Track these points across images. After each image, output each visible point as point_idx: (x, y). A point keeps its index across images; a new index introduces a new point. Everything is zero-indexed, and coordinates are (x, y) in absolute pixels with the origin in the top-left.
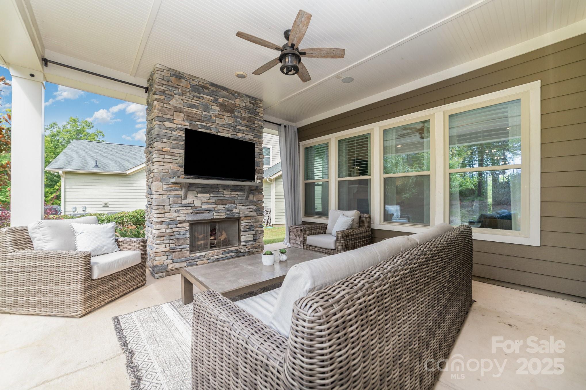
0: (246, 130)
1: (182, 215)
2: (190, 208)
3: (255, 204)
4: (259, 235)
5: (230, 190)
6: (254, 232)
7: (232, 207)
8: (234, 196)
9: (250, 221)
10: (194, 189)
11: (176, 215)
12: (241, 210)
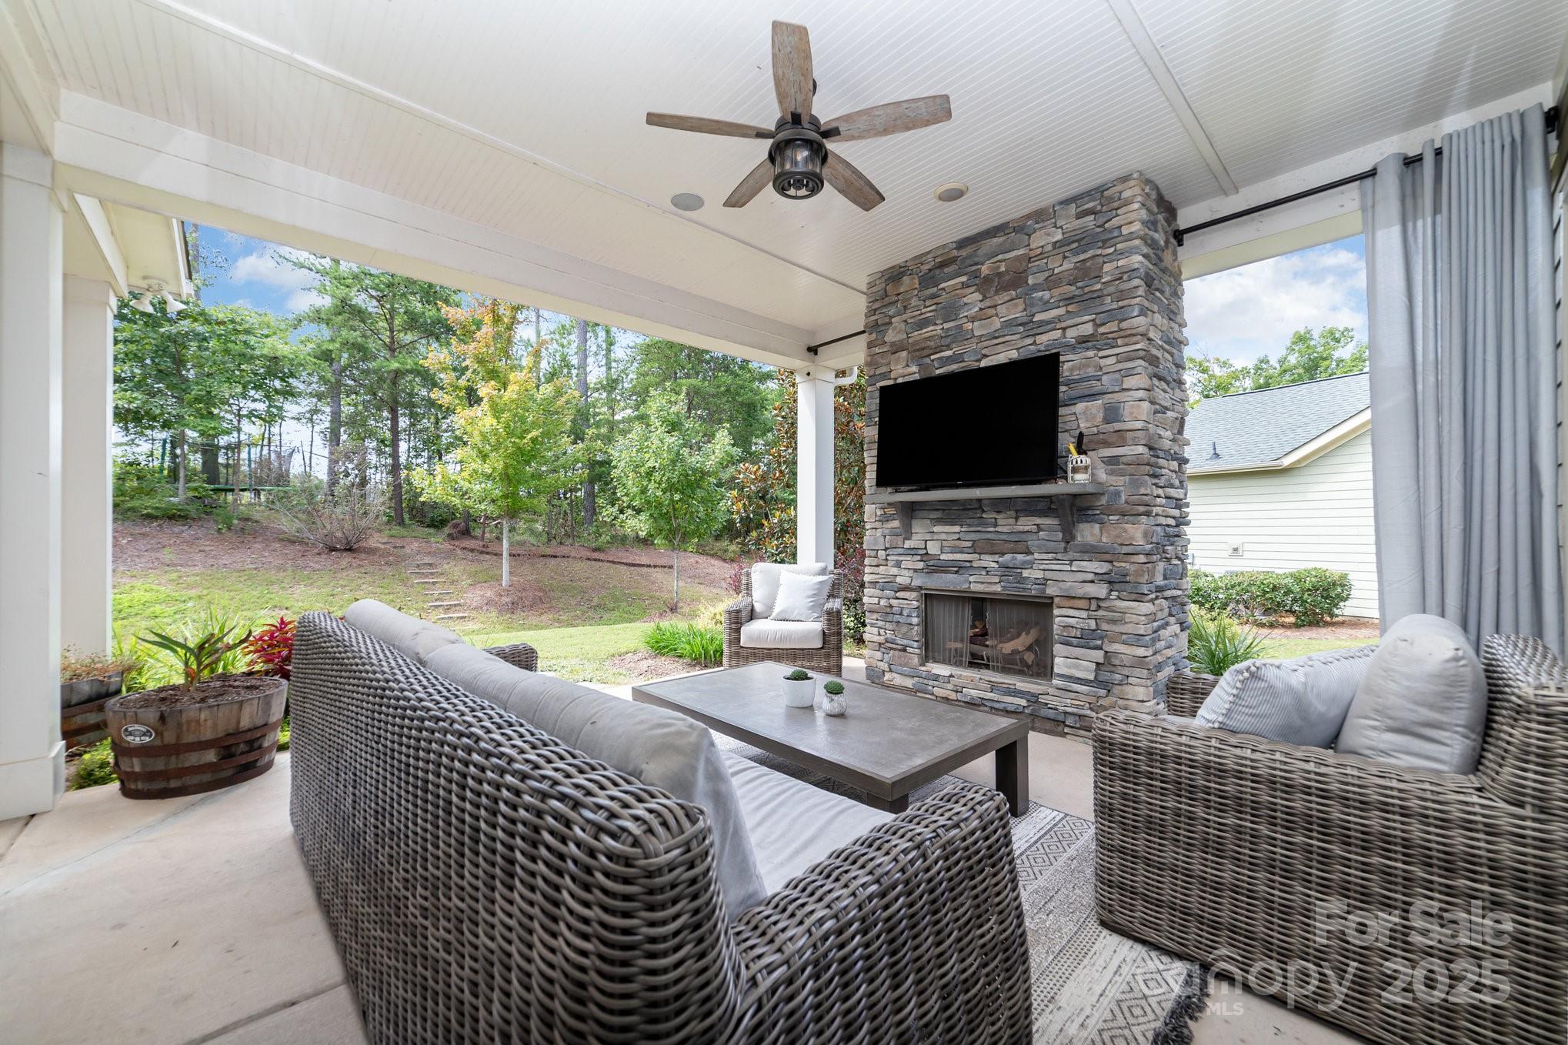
0: (1068, 312)
1: (905, 573)
2: (919, 558)
3: (1107, 557)
4: (1126, 671)
5: (1013, 513)
6: (1099, 655)
7: (1018, 563)
8: (1026, 528)
9: (1084, 614)
10: (925, 513)
11: (894, 571)
12: (1049, 575)
